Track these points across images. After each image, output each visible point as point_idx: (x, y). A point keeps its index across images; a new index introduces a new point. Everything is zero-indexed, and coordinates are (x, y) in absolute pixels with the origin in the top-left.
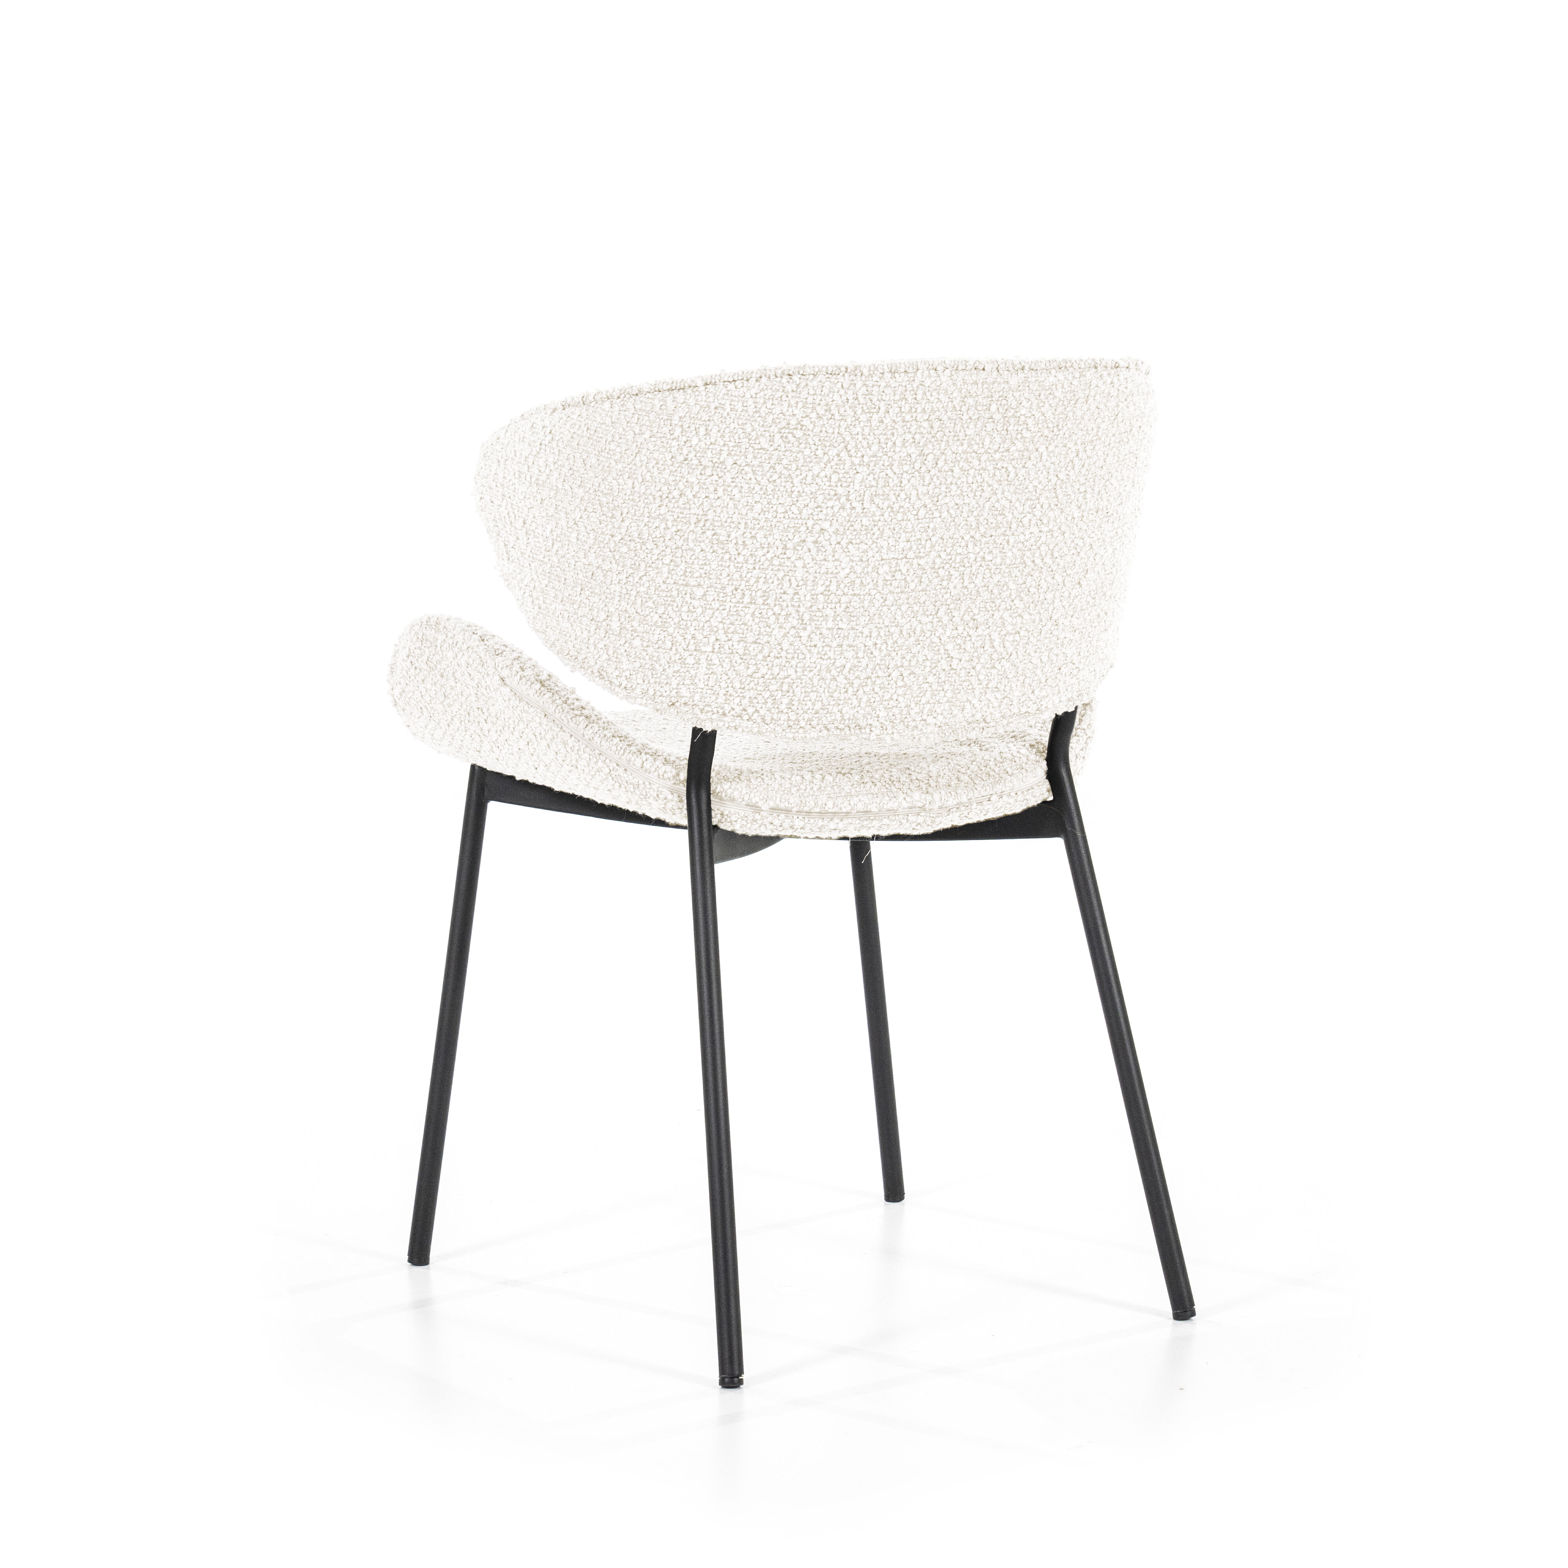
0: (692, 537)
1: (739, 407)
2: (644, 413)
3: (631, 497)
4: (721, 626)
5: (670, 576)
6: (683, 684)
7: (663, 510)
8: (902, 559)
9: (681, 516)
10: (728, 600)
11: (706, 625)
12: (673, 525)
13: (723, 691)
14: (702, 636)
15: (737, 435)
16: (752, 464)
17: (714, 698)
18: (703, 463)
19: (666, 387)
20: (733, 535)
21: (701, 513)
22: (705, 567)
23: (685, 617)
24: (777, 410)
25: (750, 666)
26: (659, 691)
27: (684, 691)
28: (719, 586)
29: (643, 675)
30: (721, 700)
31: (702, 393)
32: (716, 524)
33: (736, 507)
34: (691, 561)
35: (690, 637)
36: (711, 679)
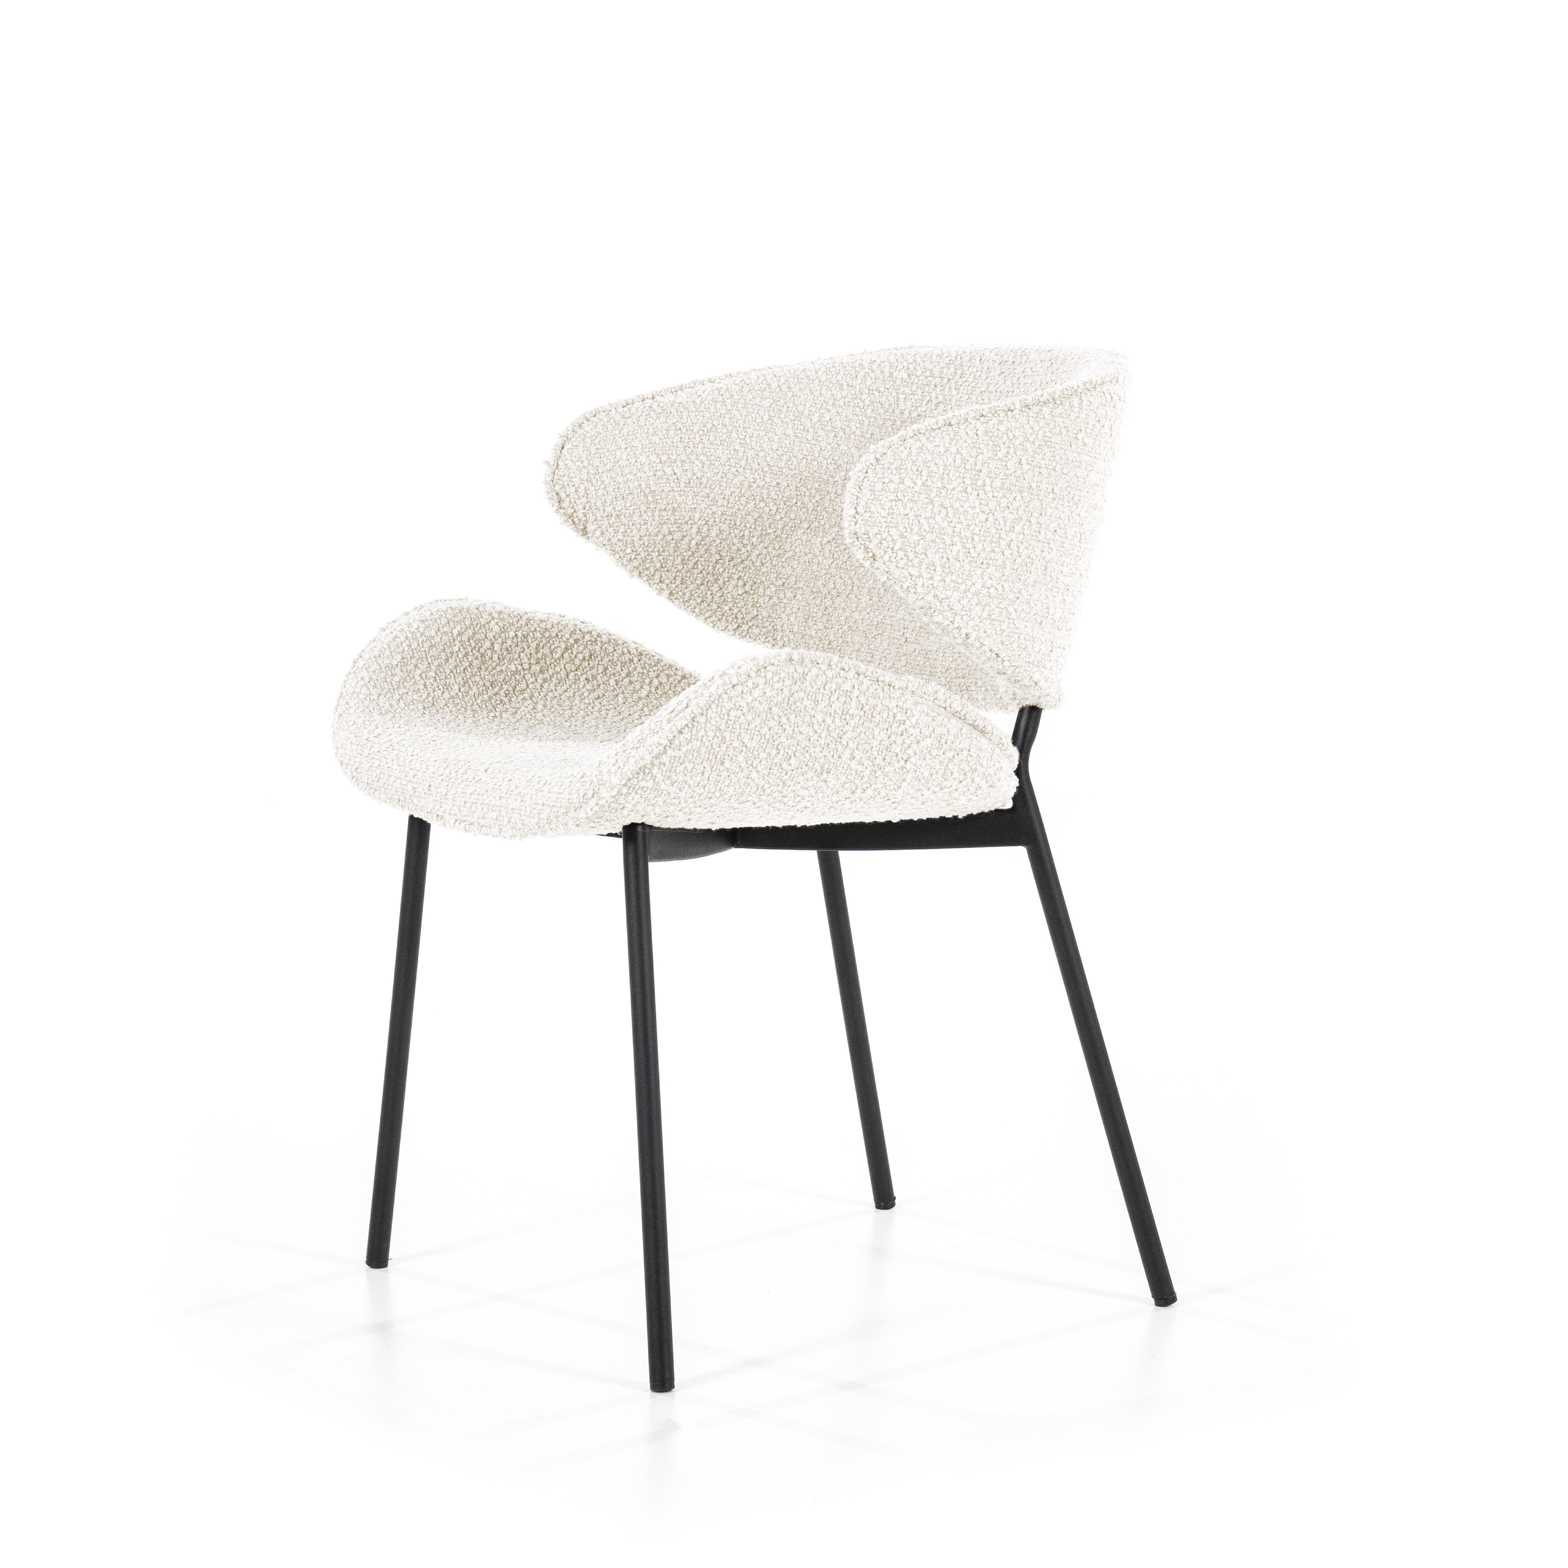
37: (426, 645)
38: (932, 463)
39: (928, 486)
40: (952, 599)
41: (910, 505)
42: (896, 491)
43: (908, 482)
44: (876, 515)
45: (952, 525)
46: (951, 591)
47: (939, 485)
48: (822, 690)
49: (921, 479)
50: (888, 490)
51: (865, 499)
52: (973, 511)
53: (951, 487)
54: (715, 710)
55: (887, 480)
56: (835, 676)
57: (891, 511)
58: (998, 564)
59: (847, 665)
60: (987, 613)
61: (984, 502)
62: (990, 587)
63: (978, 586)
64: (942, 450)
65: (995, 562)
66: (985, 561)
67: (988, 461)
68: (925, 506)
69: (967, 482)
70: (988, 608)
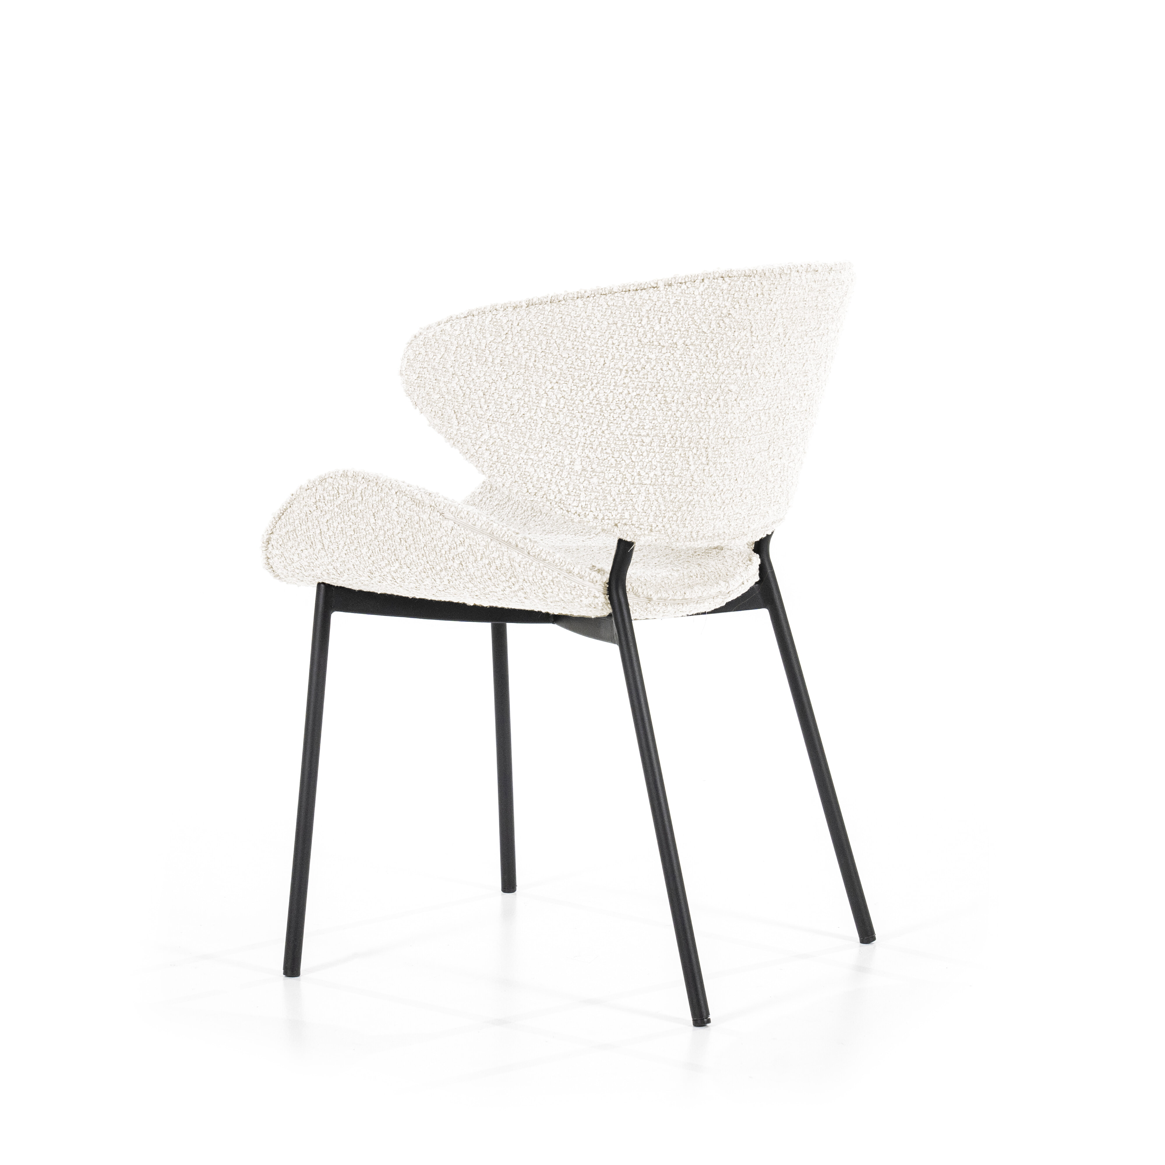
0: (646, 399)
1: (690, 301)
2: (616, 308)
3: (601, 371)
4: (659, 465)
5: (626, 429)
6: (626, 510)
7: (627, 380)
8: (762, 410)
9: (640, 384)
10: (666, 446)
11: (648, 465)
12: (633, 391)
13: (653, 513)
14: (645, 473)
15: (687, 322)
16: (694, 343)
17: (646, 518)
18: (662, 344)
19: (632, 288)
20: (676, 397)
21: (656, 381)
22: (653, 422)
23: (634, 460)
24: (715, 304)
25: (672, 493)
26: (607, 515)
27: (627, 515)
28: (661, 435)
29: (596, 504)
30: (651, 519)
31: (662, 292)
32: (665, 389)
33: (680, 376)
34: (643, 418)
35: (635, 474)
36: (646, 505)
39: (445, 359)
41: (433, 372)
43: (431, 355)
45: (463, 389)
47: (453, 358)
55: (418, 353)
56: (379, 491)
57: (421, 375)
58: (502, 421)
59: (390, 485)
60: (496, 458)
61: (488, 374)
62: (497, 438)
63: (486, 437)
64: (457, 332)
65: (499, 420)
66: (491, 418)
67: (491, 343)
68: (444, 373)
69: (474, 358)
70: (496, 454)
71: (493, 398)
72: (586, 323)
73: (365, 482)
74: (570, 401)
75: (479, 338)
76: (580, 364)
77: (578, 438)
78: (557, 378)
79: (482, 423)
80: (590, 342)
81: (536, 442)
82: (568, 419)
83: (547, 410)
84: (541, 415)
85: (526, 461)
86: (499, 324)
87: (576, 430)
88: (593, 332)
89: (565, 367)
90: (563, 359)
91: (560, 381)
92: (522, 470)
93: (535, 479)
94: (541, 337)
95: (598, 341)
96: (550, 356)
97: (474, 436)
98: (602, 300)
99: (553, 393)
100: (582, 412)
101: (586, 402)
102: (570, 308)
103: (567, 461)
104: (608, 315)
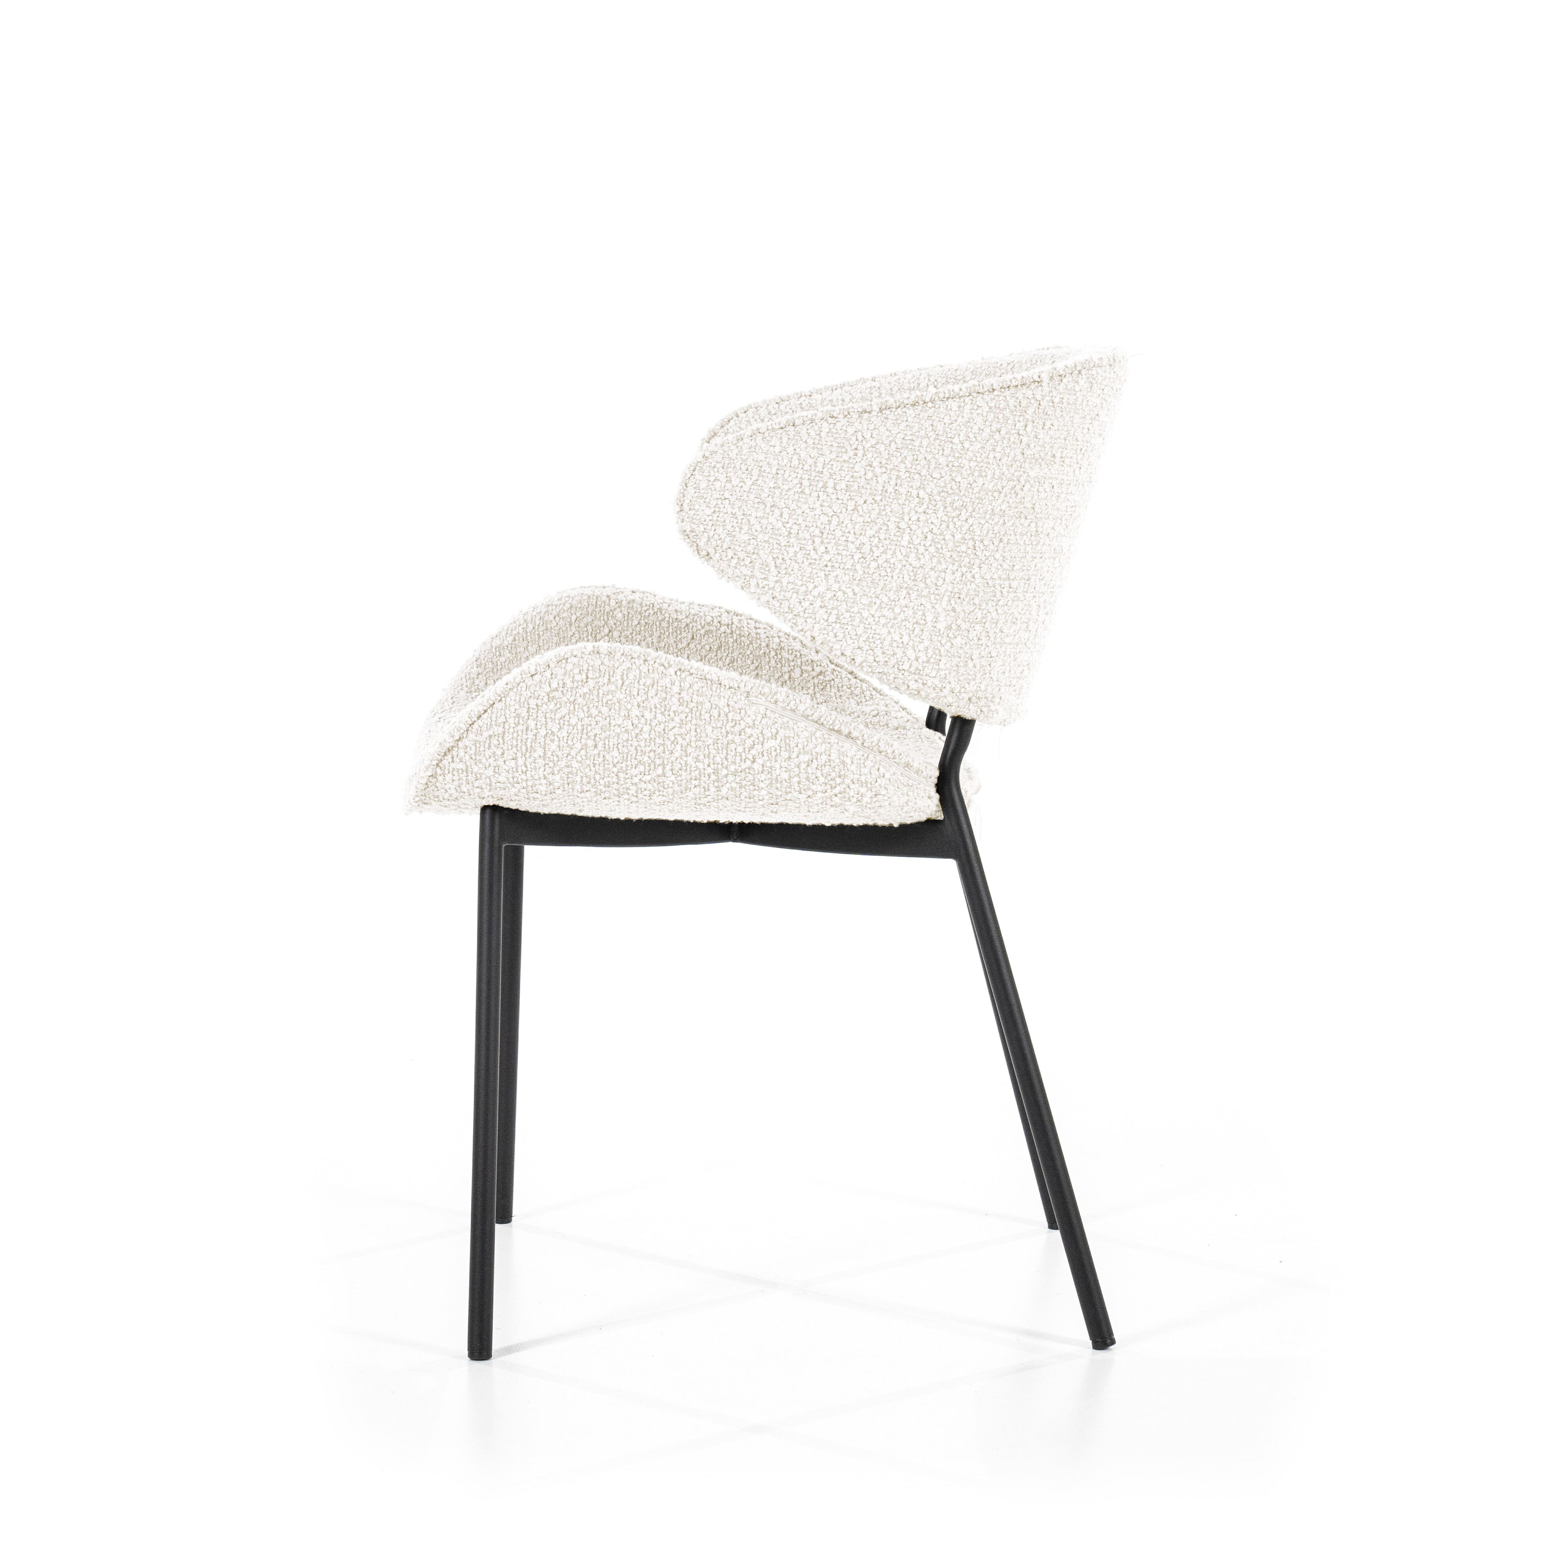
22: (1022, 561)
23: (999, 611)
32: (1038, 516)
37: (541, 629)
38: (765, 463)
39: (759, 486)
40: (792, 601)
41: (738, 504)
42: (724, 489)
43: (735, 482)
44: (700, 512)
45: (788, 526)
46: (790, 593)
47: (772, 485)
48: (636, 685)
49: (751, 479)
50: (713, 489)
51: (689, 496)
52: (813, 513)
53: (787, 487)
54: (513, 698)
55: (712, 479)
56: (651, 671)
57: (717, 510)
58: (846, 568)
59: (667, 661)
60: (835, 617)
61: (826, 504)
62: (837, 590)
63: (821, 589)
64: (777, 450)
65: (842, 566)
66: (829, 564)
67: (831, 463)
68: (756, 505)
69: (806, 483)
70: (835, 612)
71: (833, 537)
72: (964, 432)
73: (625, 659)
74: (938, 537)
75: (812, 456)
76: (954, 487)
77: (945, 585)
78: (925, 506)
79: (815, 571)
80: (967, 457)
81: (892, 593)
82: (935, 560)
83: (909, 549)
84: (900, 557)
85: (877, 619)
86: (842, 436)
87: (943, 575)
88: (972, 443)
89: (935, 491)
90: (932, 481)
91: (927, 511)
92: (869, 632)
93: (886, 643)
94: (905, 452)
95: (977, 454)
96: (917, 476)
97: (803, 589)
98: (979, 401)
99: (917, 527)
100: (952, 551)
101: (958, 537)
102: (941, 411)
103: (930, 617)
104: (990, 420)
